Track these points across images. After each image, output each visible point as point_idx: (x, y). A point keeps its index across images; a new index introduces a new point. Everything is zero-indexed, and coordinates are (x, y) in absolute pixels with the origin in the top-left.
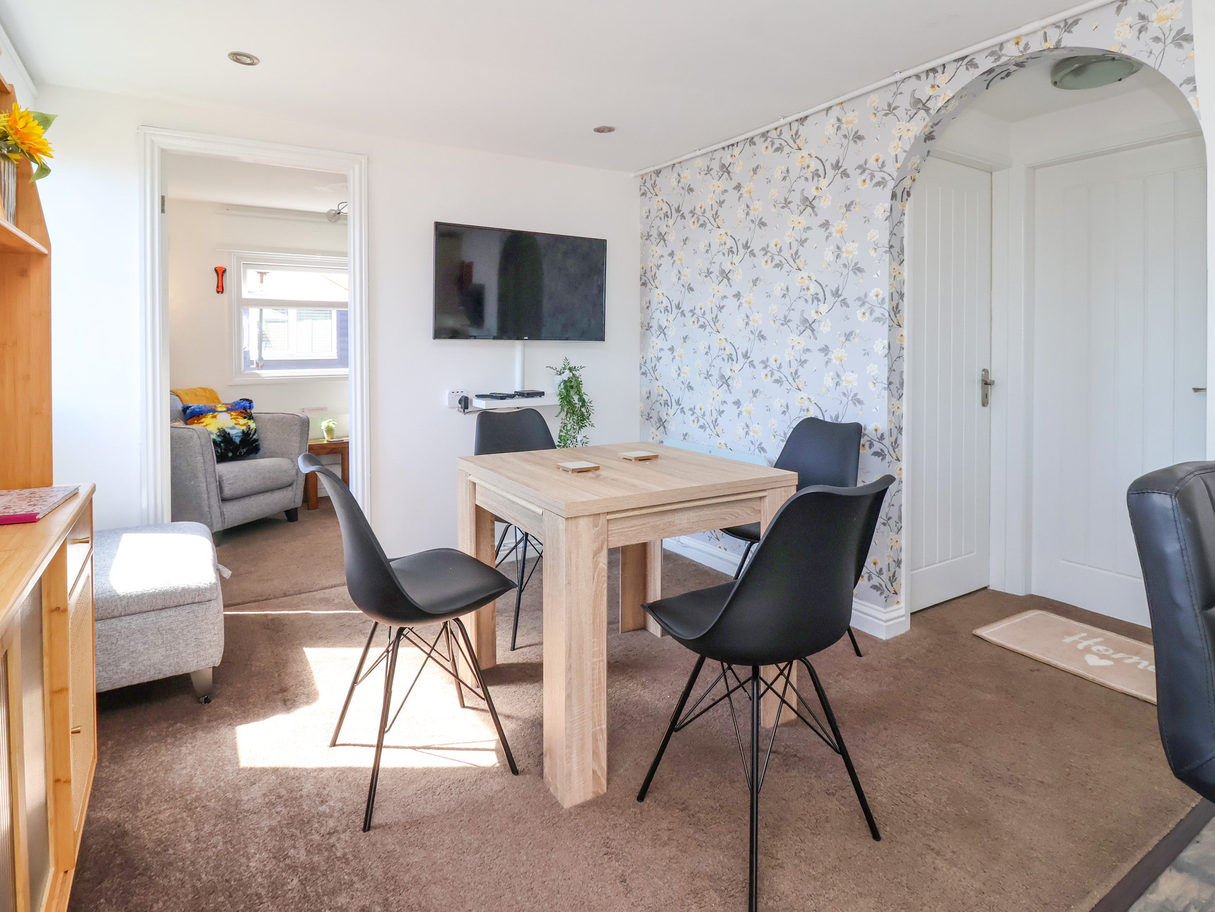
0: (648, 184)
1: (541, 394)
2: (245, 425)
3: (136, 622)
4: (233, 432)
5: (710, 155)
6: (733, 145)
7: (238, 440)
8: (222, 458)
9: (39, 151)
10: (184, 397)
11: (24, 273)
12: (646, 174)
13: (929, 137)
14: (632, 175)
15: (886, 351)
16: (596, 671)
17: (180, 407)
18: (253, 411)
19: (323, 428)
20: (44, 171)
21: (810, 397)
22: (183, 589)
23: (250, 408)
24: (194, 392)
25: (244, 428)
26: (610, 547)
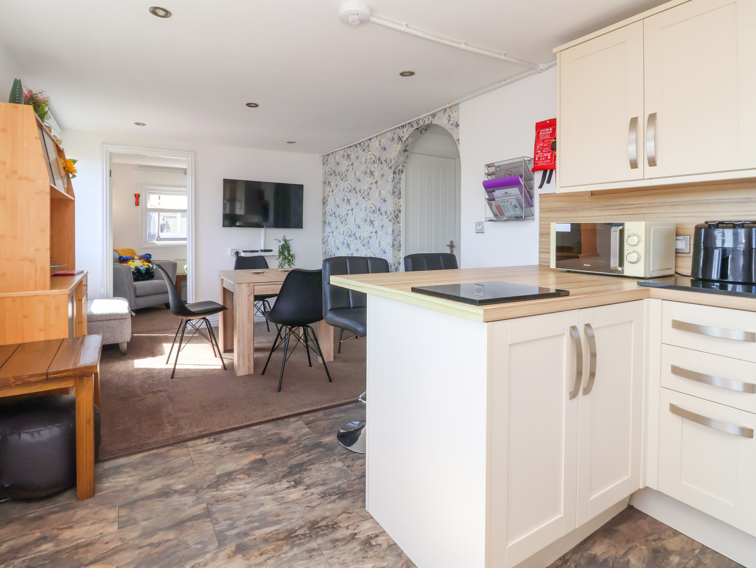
0: (325, 160)
1: (271, 251)
2: (147, 265)
3: (100, 324)
4: (142, 268)
5: (344, 150)
6: (351, 147)
7: (144, 272)
8: (136, 280)
9: (74, 172)
10: (120, 252)
11: (67, 206)
12: (324, 155)
13: (405, 151)
14: (318, 156)
15: (392, 233)
16: (249, 334)
17: (118, 257)
18: (151, 259)
19: (185, 268)
20: (74, 176)
21: (373, 251)
22: (117, 314)
23: (150, 258)
24: (124, 251)
25: (147, 267)
26: (255, 294)
